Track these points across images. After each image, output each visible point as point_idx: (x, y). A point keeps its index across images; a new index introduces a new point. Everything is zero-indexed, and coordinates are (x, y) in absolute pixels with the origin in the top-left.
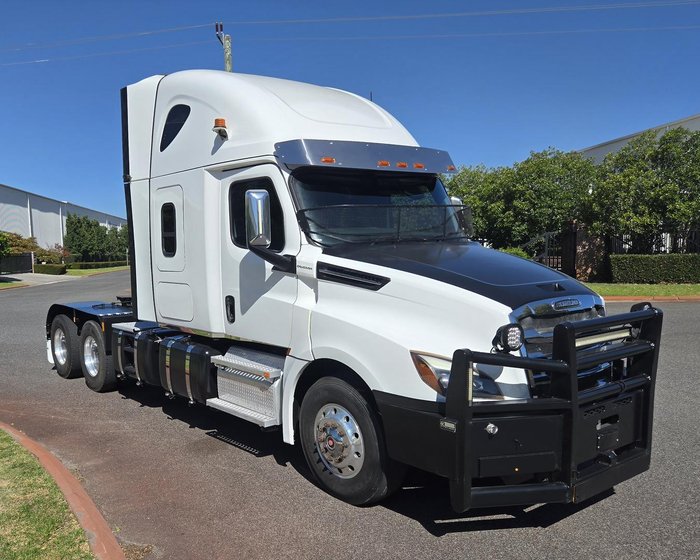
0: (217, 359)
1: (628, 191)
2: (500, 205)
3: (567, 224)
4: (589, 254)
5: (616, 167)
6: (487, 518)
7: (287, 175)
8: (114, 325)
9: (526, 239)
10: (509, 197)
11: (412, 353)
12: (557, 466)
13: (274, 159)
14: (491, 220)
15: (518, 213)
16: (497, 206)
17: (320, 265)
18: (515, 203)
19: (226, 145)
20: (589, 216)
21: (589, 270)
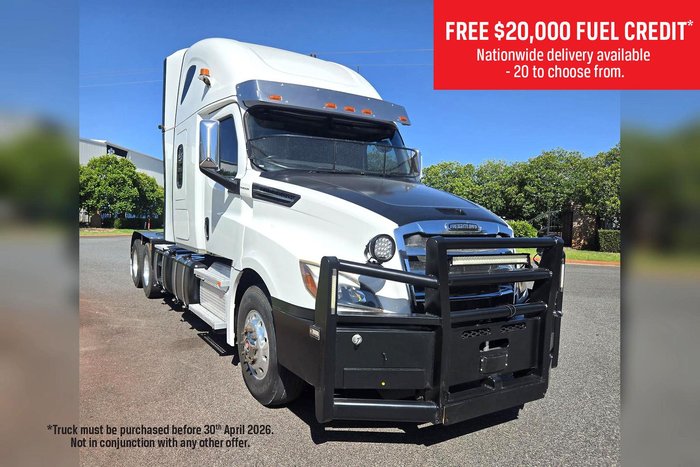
0: (200, 271)
1: (614, 181)
2: (515, 188)
3: (567, 204)
4: (583, 229)
5: (607, 163)
6: (378, 430)
7: (243, 111)
8: (156, 246)
9: (533, 215)
10: (522, 183)
11: (301, 262)
12: (428, 384)
13: (236, 99)
14: (507, 199)
15: (528, 197)
16: (512, 190)
17: (255, 186)
18: (526, 187)
19: (210, 90)
20: (584, 200)
21: (582, 242)
